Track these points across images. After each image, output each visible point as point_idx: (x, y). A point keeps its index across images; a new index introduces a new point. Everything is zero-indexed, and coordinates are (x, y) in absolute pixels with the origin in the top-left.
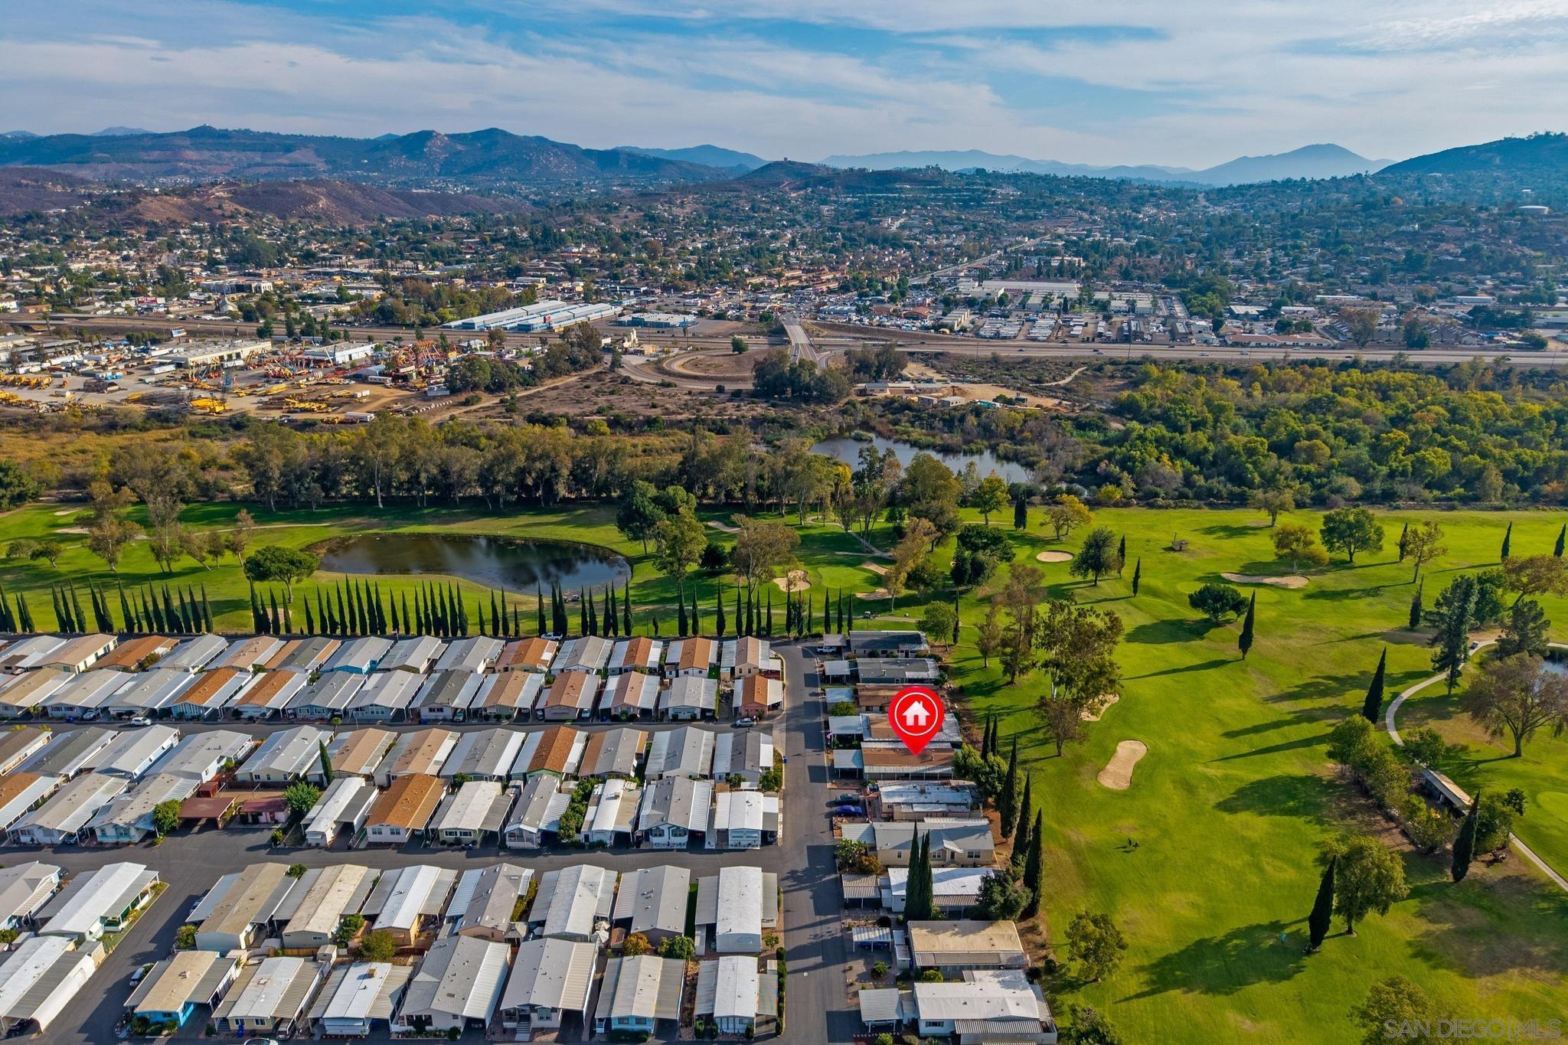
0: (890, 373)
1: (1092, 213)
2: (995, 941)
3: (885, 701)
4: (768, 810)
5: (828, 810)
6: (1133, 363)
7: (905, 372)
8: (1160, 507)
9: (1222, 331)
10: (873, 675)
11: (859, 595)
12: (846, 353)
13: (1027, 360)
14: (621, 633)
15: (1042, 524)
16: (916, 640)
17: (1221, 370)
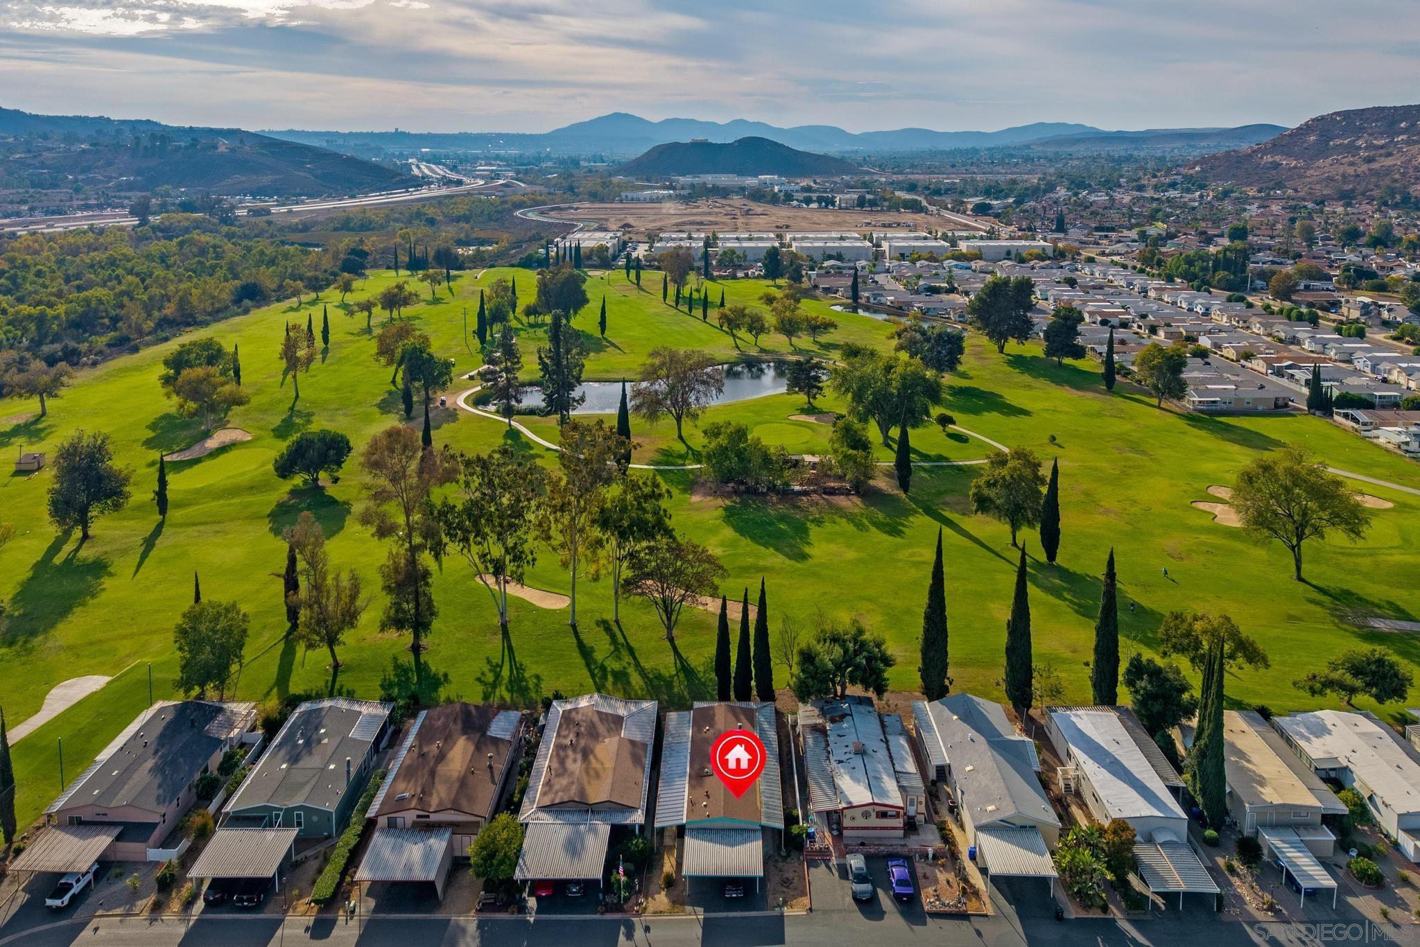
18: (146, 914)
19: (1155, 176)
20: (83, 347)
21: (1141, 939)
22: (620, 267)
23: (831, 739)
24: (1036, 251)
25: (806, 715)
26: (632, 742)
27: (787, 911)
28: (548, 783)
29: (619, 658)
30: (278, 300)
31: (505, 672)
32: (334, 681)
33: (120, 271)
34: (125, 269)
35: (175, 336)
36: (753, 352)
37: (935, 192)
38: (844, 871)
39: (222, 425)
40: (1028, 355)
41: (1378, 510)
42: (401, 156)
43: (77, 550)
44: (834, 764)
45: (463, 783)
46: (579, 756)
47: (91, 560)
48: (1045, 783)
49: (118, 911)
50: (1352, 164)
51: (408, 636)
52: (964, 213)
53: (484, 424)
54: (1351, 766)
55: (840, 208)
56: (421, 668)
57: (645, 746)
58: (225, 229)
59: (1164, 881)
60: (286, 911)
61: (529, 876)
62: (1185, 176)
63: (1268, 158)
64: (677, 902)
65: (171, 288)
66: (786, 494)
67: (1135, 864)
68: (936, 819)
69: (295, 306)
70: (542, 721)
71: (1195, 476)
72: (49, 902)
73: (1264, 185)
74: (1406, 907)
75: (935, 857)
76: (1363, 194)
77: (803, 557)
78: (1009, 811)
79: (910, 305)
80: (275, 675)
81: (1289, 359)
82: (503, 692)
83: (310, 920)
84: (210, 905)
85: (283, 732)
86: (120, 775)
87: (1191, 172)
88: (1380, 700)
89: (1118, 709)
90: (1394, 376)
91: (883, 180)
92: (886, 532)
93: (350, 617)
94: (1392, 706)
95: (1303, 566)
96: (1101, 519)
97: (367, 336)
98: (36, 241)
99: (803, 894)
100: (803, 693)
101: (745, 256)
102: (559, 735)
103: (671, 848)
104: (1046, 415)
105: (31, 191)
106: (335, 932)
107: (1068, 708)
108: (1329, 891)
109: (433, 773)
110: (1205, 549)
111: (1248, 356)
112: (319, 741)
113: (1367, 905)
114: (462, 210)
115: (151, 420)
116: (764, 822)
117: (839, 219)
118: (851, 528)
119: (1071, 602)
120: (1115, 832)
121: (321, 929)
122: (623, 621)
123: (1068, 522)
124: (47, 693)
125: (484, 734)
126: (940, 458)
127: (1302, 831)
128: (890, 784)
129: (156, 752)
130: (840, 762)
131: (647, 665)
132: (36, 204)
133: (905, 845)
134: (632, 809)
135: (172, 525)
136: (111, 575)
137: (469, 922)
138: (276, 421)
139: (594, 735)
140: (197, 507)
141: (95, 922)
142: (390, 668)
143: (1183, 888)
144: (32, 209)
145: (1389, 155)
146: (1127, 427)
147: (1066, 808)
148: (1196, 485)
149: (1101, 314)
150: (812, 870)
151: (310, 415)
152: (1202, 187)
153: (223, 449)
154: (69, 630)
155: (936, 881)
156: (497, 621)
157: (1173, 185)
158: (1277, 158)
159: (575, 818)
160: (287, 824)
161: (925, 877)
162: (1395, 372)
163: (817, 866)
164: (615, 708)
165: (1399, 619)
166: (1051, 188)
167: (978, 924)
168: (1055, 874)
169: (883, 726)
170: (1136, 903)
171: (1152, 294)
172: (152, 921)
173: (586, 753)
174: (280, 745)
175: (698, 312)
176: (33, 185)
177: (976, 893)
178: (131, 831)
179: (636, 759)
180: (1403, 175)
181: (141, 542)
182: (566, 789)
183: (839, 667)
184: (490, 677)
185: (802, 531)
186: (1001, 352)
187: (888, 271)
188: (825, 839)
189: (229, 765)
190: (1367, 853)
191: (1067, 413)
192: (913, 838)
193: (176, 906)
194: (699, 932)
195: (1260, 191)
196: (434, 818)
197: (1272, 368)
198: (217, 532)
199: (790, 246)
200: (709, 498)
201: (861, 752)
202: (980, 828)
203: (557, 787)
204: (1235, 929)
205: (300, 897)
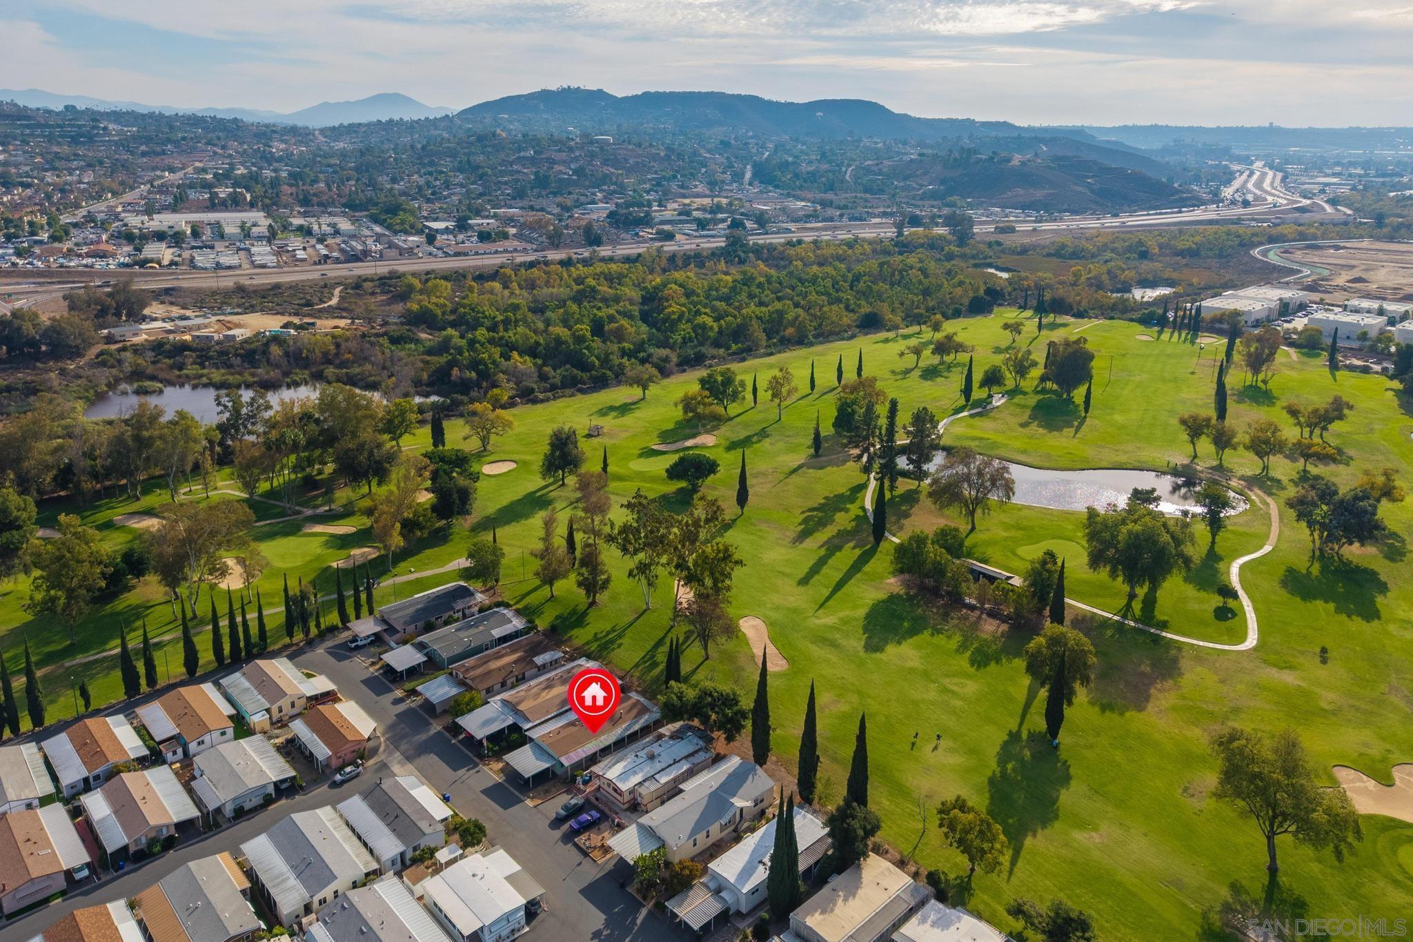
0: (129, 315)
1: (223, 147)
2: (884, 884)
3: (504, 673)
4: (508, 873)
5: (558, 834)
6: (385, 278)
7: (146, 312)
8: (542, 401)
9: (437, 244)
10: (457, 650)
11: (334, 565)
12: (65, 298)
13: (277, 286)
14: (26, 724)
15: (465, 438)
16: (464, 593)
17: (470, 277)
23: (655, 744)
25: (669, 728)
27: (528, 801)
28: (519, 691)
30: (885, 330)
31: (611, 636)
32: (543, 604)
42: (1250, 160)
44: (633, 755)
45: (489, 672)
46: (544, 687)
56: (584, 615)
59: (679, 905)
64: (503, 770)
77: (876, 649)
83: (400, 696)
85: (476, 617)
102: (557, 673)
105: (860, 195)
109: (487, 662)
116: (562, 759)
118: (953, 645)
130: (636, 756)
143: (681, 914)
150: (565, 794)
151: (767, 436)
153: (688, 448)
155: (600, 834)
156: (644, 606)
159: (506, 711)
163: (569, 794)
168: (632, 862)
169: (689, 754)
173: (549, 687)
174: (466, 621)
176: (864, 190)
177: (607, 851)
184: (602, 635)
185: (913, 632)
188: (590, 787)
192: (628, 813)
196: (466, 680)
202: (638, 823)
203: (518, 695)
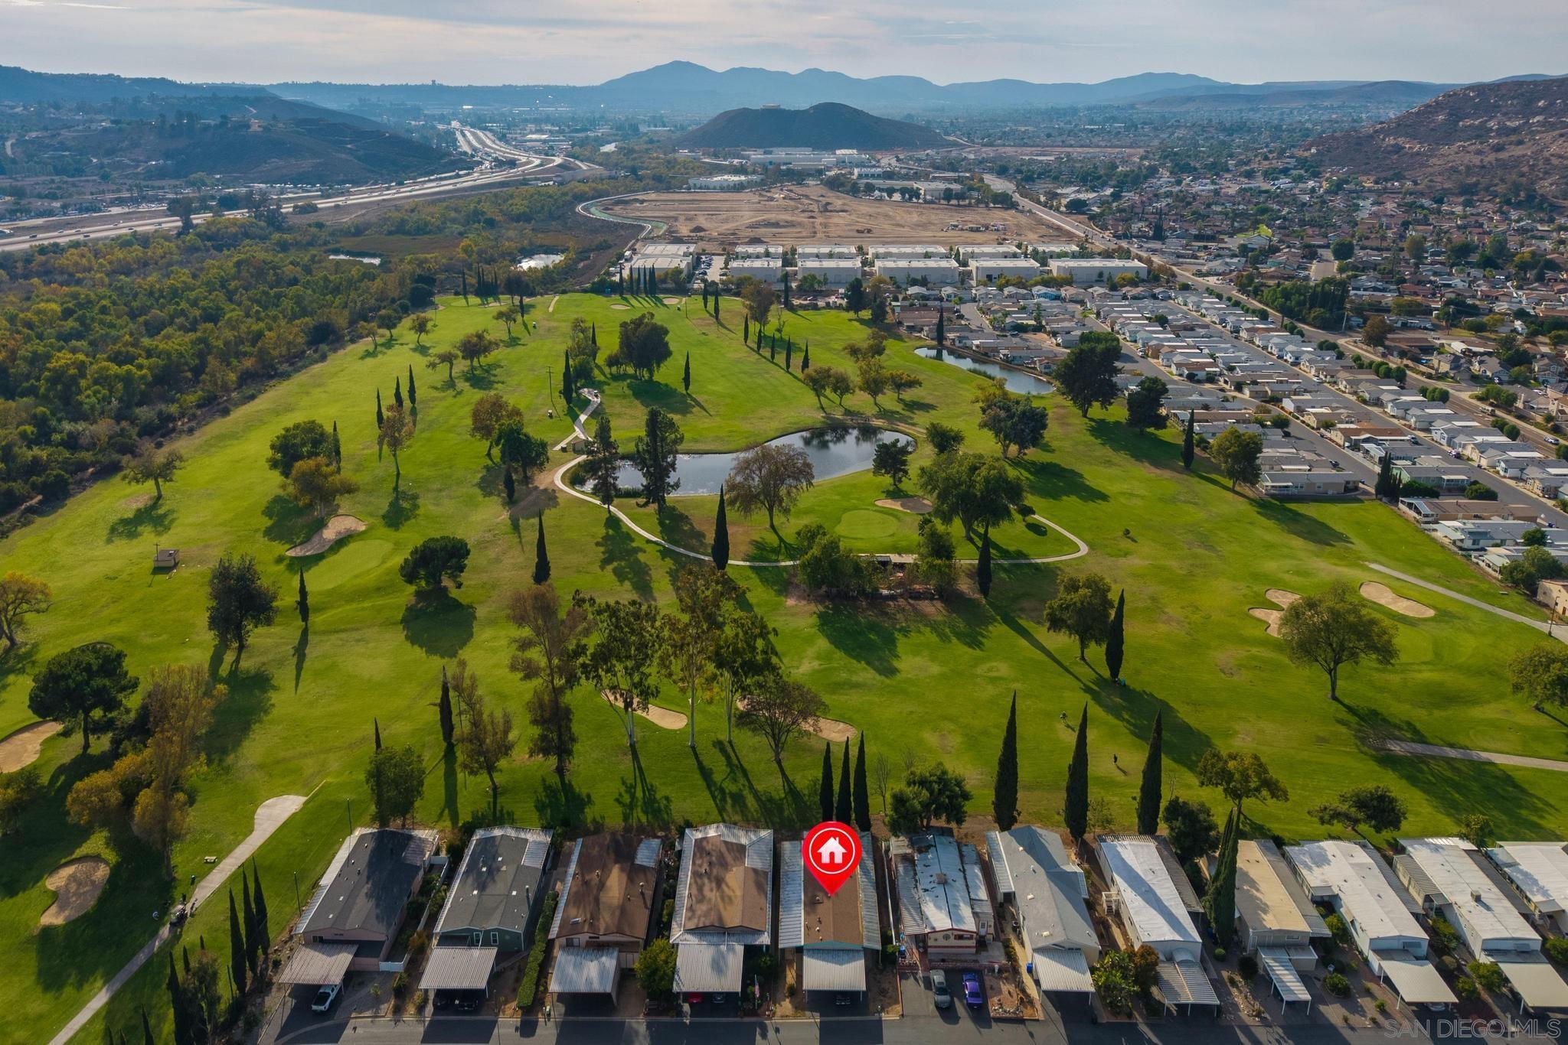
18: (389, 1017)
19: (1266, 158)
20: (173, 409)
21: (1155, 1040)
22: (696, 292)
23: (918, 869)
24: (1129, 275)
25: (897, 846)
26: (755, 871)
27: (884, 1017)
28: (691, 909)
29: (735, 780)
30: (353, 341)
31: (639, 794)
32: (495, 803)
33: (184, 305)
34: (188, 300)
35: (260, 392)
36: (838, 415)
37: (1027, 177)
38: (928, 983)
39: (334, 512)
40: (1111, 419)
41: (1419, 619)
42: (443, 119)
43: (237, 660)
44: (921, 892)
45: (623, 910)
46: (714, 885)
47: (253, 672)
48: (1091, 905)
49: (368, 1014)
50: (1479, 152)
51: (553, 761)
52: (1057, 210)
53: (584, 509)
54: (1341, 895)
55: (926, 202)
56: (567, 788)
57: (766, 873)
58: (276, 236)
59: (1177, 994)
60: (497, 1015)
61: (684, 989)
62: (1298, 160)
63: (1391, 141)
64: (799, 1008)
65: (243, 328)
66: (875, 599)
67: (1157, 980)
68: (1002, 937)
69: (371, 348)
70: (678, 847)
71: (1257, 577)
72: (314, 1007)
73: (1383, 175)
74: (1363, 1013)
75: (1000, 970)
76: (1487, 189)
77: (891, 672)
78: (1059, 938)
79: (996, 350)
80: (443, 796)
81: (1367, 431)
82: (640, 816)
83: (517, 1020)
84: (437, 1010)
85: (466, 860)
86: (346, 901)
87: (1306, 154)
88: (1378, 830)
89: (1156, 838)
90: (1468, 452)
91: (972, 156)
92: (966, 644)
93: (505, 749)
94: (1387, 834)
95: (1339, 683)
96: (1163, 628)
97: (451, 392)
98: (83, 256)
99: (896, 1002)
100: (895, 828)
101: (826, 279)
102: (694, 863)
103: (790, 963)
104: (1123, 500)
105: (57, 178)
106: (538, 1031)
107: (1117, 838)
108: (1306, 1002)
109: (597, 900)
110: (1255, 663)
111: (1329, 426)
112: (499, 870)
113: (1334, 1013)
114: (519, 206)
115: (264, 502)
116: (866, 944)
117: (924, 219)
118: (934, 638)
119: (1128, 722)
120: (1142, 956)
121: (527, 1028)
122: (735, 741)
123: (1134, 631)
124: (254, 812)
125: (633, 863)
126: (1020, 554)
127: (1292, 952)
128: (966, 911)
129: (368, 878)
130: (926, 890)
131: (760, 787)
132: (68, 201)
133: (976, 961)
134: (760, 932)
135: (315, 633)
136: (276, 688)
137: (639, 1024)
138: (384, 505)
139: (724, 865)
140: (334, 612)
141: (352, 1023)
142: (540, 789)
143: (1192, 1001)
144: (64, 207)
145: (1520, 143)
146: (1201, 515)
147: (1107, 927)
148: (1256, 589)
149: (1187, 365)
150: (904, 982)
151: (415, 497)
152: (1316, 175)
153: (341, 542)
154: (255, 748)
155: (1000, 992)
156: (626, 742)
157: (1285, 172)
158: (1400, 140)
159: (715, 939)
160: (486, 944)
161: (992, 988)
162: (1469, 448)
163: (907, 978)
164: (738, 837)
165: (1413, 741)
166: (1153, 171)
167: (1032, 1027)
168: (1093, 989)
169: (961, 856)
170: (1154, 1010)
171: (1244, 334)
172: (397, 1022)
173: (719, 882)
174: (466, 873)
175: (780, 358)
176: (58, 172)
177: (1031, 1002)
178: (364, 948)
179: (760, 887)
180: (1532, 167)
181: (292, 652)
182: (706, 914)
183: (926, 806)
184: (627, 799)
185: (890, 642)
186: (1085, 416)
187: (974, 300)
188: (914, 957)
189: (427, 888)
190: (1342, 969)
191: (1143, 497)
192: (984, 954)
193: (411, 1009)
194: (817, 1033)
195: (1376, 182)
196: (602, 939)
197: (1350, 441)
198: (358, 641)
199: (872, 264)
200: (804, 602)
201: (944, 882)
202: (1037, 950)
203: (699, 913)
204: (1229, 1031)
205: (506, 1002)
